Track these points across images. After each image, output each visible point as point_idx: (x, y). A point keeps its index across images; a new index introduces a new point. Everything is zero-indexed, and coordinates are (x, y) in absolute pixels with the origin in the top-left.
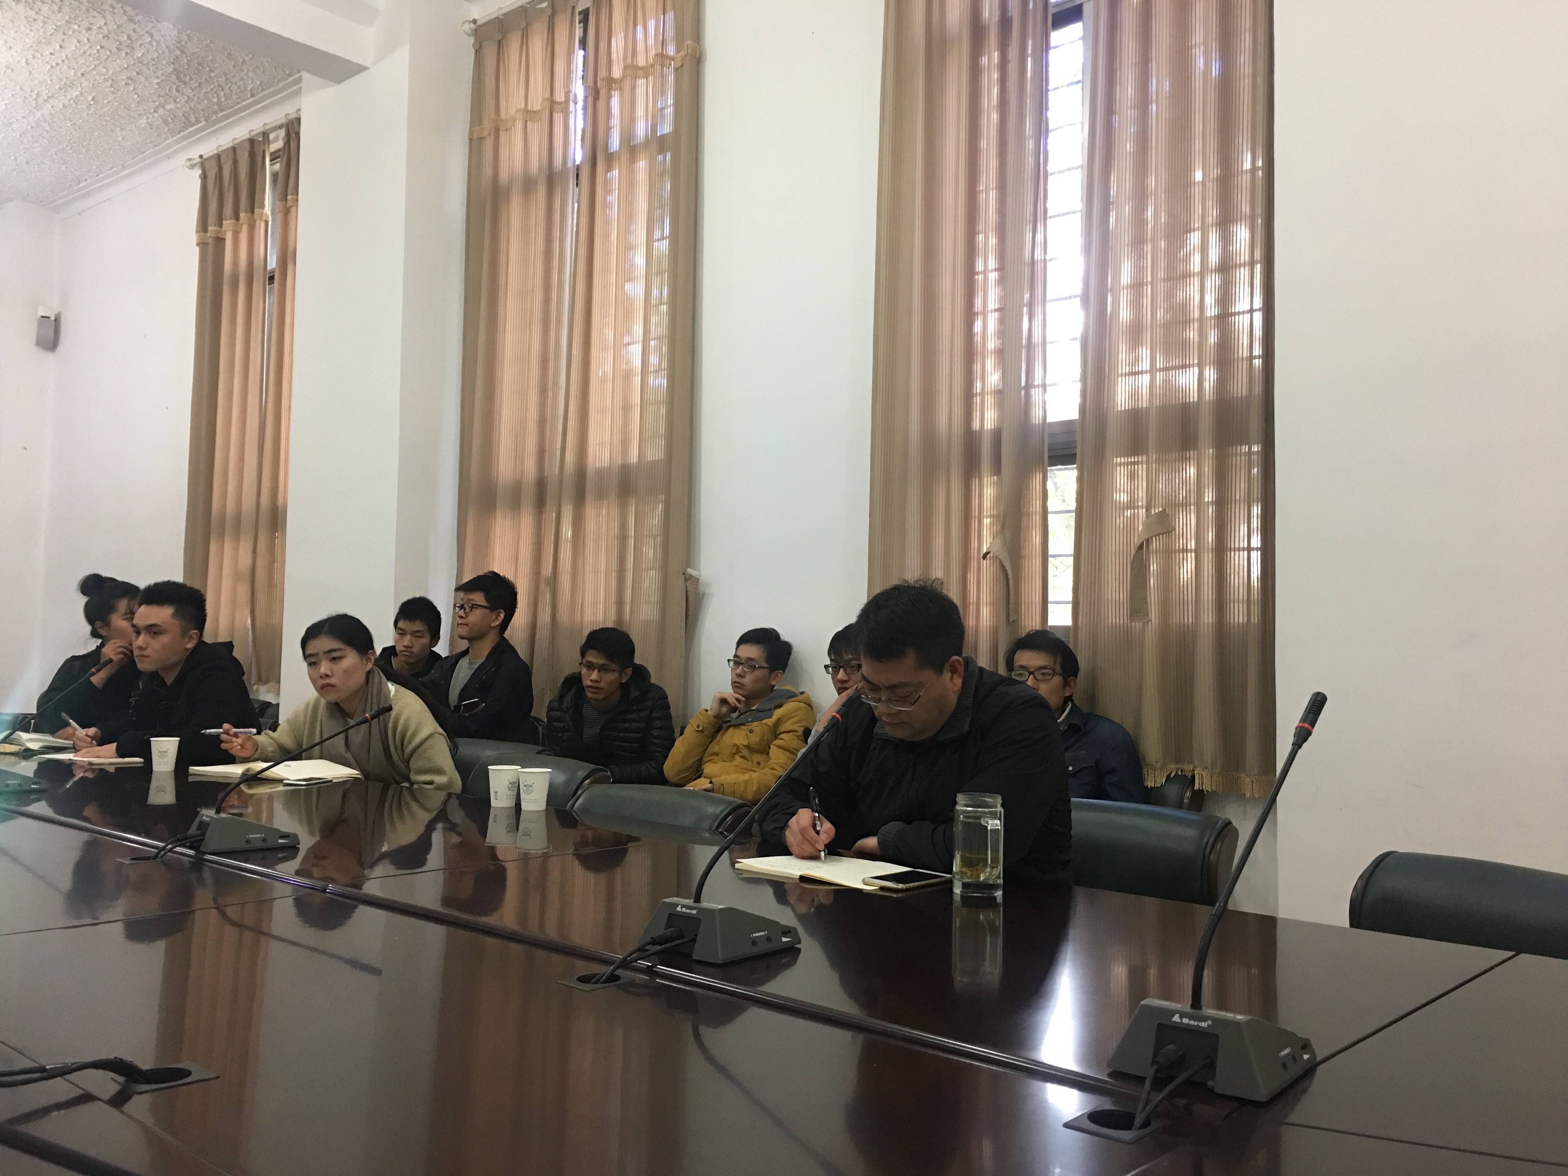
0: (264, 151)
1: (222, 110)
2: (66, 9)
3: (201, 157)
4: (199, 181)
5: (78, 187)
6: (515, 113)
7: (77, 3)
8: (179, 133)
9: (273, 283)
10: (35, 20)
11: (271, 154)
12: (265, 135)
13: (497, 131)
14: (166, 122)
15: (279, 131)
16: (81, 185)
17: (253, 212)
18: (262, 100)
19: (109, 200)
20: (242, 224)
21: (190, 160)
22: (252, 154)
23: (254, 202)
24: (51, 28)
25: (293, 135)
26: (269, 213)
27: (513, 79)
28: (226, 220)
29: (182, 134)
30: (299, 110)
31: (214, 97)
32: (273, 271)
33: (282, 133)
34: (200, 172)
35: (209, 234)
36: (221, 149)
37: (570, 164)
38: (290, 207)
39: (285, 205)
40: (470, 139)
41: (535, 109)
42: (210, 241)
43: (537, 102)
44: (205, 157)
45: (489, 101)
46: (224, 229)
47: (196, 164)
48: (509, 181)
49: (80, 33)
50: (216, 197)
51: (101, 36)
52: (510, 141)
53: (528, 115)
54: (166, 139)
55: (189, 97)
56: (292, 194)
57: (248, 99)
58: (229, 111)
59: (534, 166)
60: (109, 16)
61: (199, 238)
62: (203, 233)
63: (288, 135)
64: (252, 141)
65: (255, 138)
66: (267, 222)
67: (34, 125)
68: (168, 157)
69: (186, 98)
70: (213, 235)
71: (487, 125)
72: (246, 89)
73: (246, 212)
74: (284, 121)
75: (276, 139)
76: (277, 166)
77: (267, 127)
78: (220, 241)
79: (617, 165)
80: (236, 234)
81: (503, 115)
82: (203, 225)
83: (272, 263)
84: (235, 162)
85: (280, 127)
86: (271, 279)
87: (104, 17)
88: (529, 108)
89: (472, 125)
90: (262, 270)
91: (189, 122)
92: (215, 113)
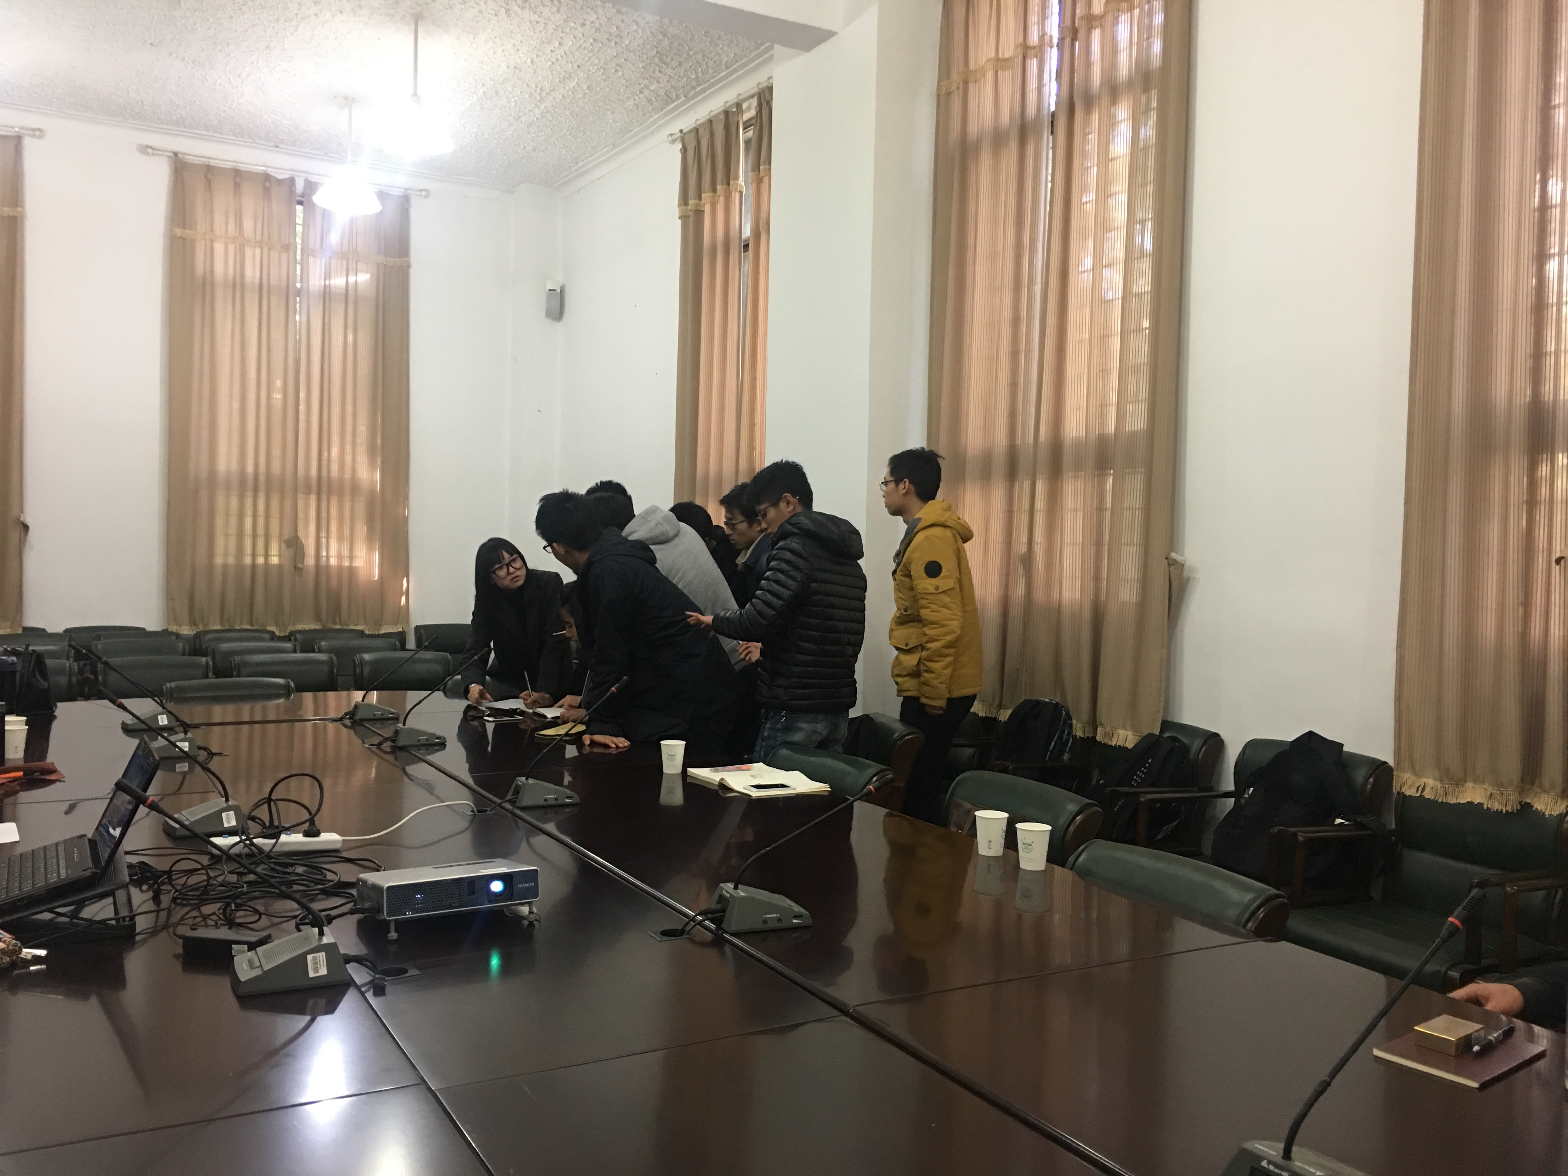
0: (738, 122)
1: (700, 85)
2: (563, 9)
3: (681, 131)
4: (680, 155)
5: (576, 167)
6: (985, 63)
7: (573, 3)
8: (661, 110)
9: (748, 251)
10: (538, 22)
11: (745, 123)
12: (739, 105)
13: (966, 83)
14: (650, 101)
15: (751, 100)
16: (578, 166)
17: (728, 184)
18: (736, 71)
19: (602, 177)
20: (719, 196)
21: (672, 135)
22: (727, 127)
23: (729, 176)
24: (551, 28)
25: (764, 104)
26: (743, 184)
27: (983, 28)
28: (704, 193)
29: (664, 111)
30: (770, 78)
31: (692, 73)
32: (748, 240)
33: (754, 102)
34: (680, 146)
35: (689, 207)
36: (698, 123)
37: (1045, 112)
38: (763, 177)
39: (759, 175)
40: (938, 95)
41: (1007, 56)
42: (691, 213)
43: (1009, 50)
44: (684, 131)
45: (958, 53)
46: (703, 202)
47: (677, 139)
48: (978, 138)
49: (576, 29)
50: (695, 171)
51: (594, 30)
52: (979, 94)
53: (1000, 63)
54: (650, 117)
55: (670, 77)
56: (764, 164)
57: (723, 71)
58: (706, 85)
59: (1005, 118)
60: (600, 11)
61: (681, 212)
62: (684, 207)
63: (760, 105)
64: (726, 113)
65: (729, 110)
66: (741, 192)
67: (539, 116)
68: (652, 133)
69: (667, 77)
70: (693, 208)
71: (955, 77)
72: (721, 62)
73: (722, 184)
74: (755, 90)
75: (749, 108)
76: (750, 134)
77: (741, 97)
78: (699, 213)
79: (1097, 110)
80: (714, 205)
81: (972, 66)
82: (684, 199)
83: (747, 232)
84: (712, 134)
85: (752, 96)
86: (746, 247)
87: (596, 13)
88: (1000, 56)
89: (939, 81)
90: (737, 241)
91: (671, 99)
92: (693, 88)
